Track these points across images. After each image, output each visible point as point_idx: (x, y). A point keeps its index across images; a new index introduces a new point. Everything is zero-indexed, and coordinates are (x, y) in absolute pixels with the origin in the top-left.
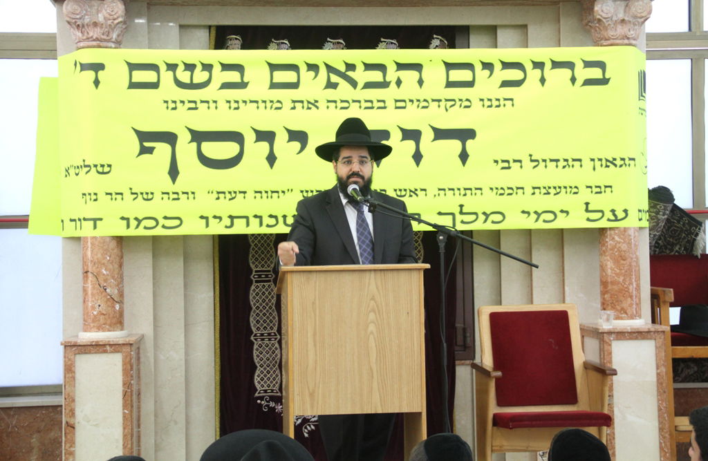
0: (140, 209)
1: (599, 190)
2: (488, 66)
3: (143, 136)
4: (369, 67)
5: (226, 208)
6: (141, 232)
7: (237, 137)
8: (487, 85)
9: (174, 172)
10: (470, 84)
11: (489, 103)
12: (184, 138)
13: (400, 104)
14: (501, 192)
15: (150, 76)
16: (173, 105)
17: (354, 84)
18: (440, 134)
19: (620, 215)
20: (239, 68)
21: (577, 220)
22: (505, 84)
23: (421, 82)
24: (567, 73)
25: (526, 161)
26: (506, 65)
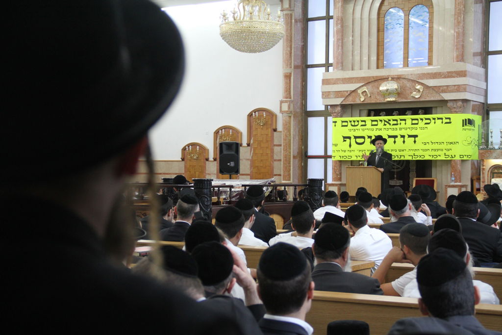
0: (343, 154)
1: (448, 150)
2: (422, 119)
3: (344, 137)
4: (394, 120)
6: (343, 159)
7: (363, 137)
9: (350, 146)
10: (417, 124)
11: (422, 128)
12: (352, 138)
13: (400, 129)
14: (424, 150)
15: (346, 124)
16: (350, 130)
17: (390, 124)
18: (410, 136)
19: (453, 156)
20: (365, 121)
21: (443, 158)
22: (426, 124)
23: (405, 124)
24: (441, 120)
25: (430, 143)
26: (426, 119)
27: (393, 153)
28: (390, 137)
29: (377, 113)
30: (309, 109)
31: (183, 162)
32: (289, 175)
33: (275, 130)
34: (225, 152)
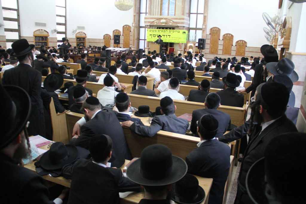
0: (149, 39)
1: (179, 40)
3: (150, 35)
6: (150, 41)
7: (155, 35)
8: (172, 32)
9: (152, 37)
14: (172, 40)
17: (163, 32)
18: (168, 35)
19: (180, 42)
20: (156, 30)
21: (177, 42)
23: (167, 32)
25: (174, 38)
27: (163, 40)
28: (163, 35)
29: (160, 28)
30: (141, 26)
31: (104, 40)
32: (134, 45)
33: (131, 31)
34: (116, 38)
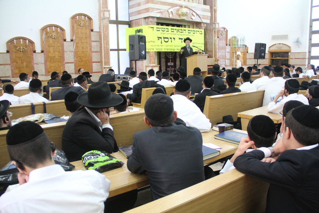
2: (192, 31)
3: (158, 38)
4: (181, 30)
5: (167, 48)
7: (168, 38)
9: (161, 43)
10: (190, 33)
12: (162, 38)
15: (159, 29)
20: (168, 29)
24: (199, 32)
33: (92, 30)
